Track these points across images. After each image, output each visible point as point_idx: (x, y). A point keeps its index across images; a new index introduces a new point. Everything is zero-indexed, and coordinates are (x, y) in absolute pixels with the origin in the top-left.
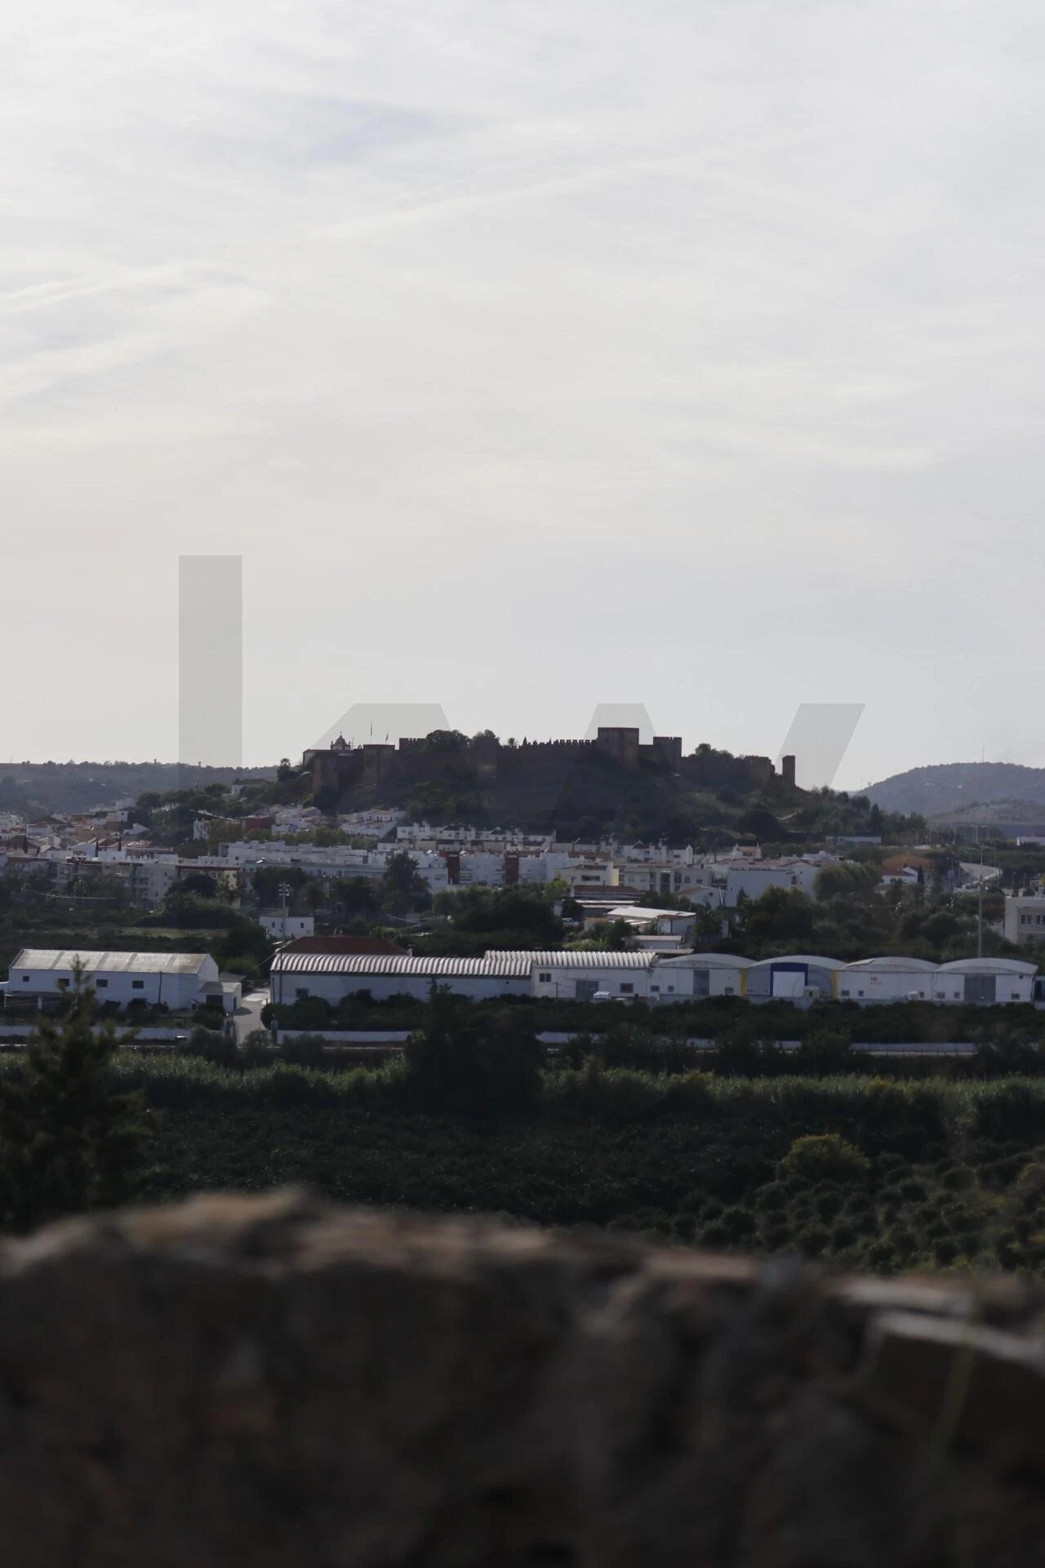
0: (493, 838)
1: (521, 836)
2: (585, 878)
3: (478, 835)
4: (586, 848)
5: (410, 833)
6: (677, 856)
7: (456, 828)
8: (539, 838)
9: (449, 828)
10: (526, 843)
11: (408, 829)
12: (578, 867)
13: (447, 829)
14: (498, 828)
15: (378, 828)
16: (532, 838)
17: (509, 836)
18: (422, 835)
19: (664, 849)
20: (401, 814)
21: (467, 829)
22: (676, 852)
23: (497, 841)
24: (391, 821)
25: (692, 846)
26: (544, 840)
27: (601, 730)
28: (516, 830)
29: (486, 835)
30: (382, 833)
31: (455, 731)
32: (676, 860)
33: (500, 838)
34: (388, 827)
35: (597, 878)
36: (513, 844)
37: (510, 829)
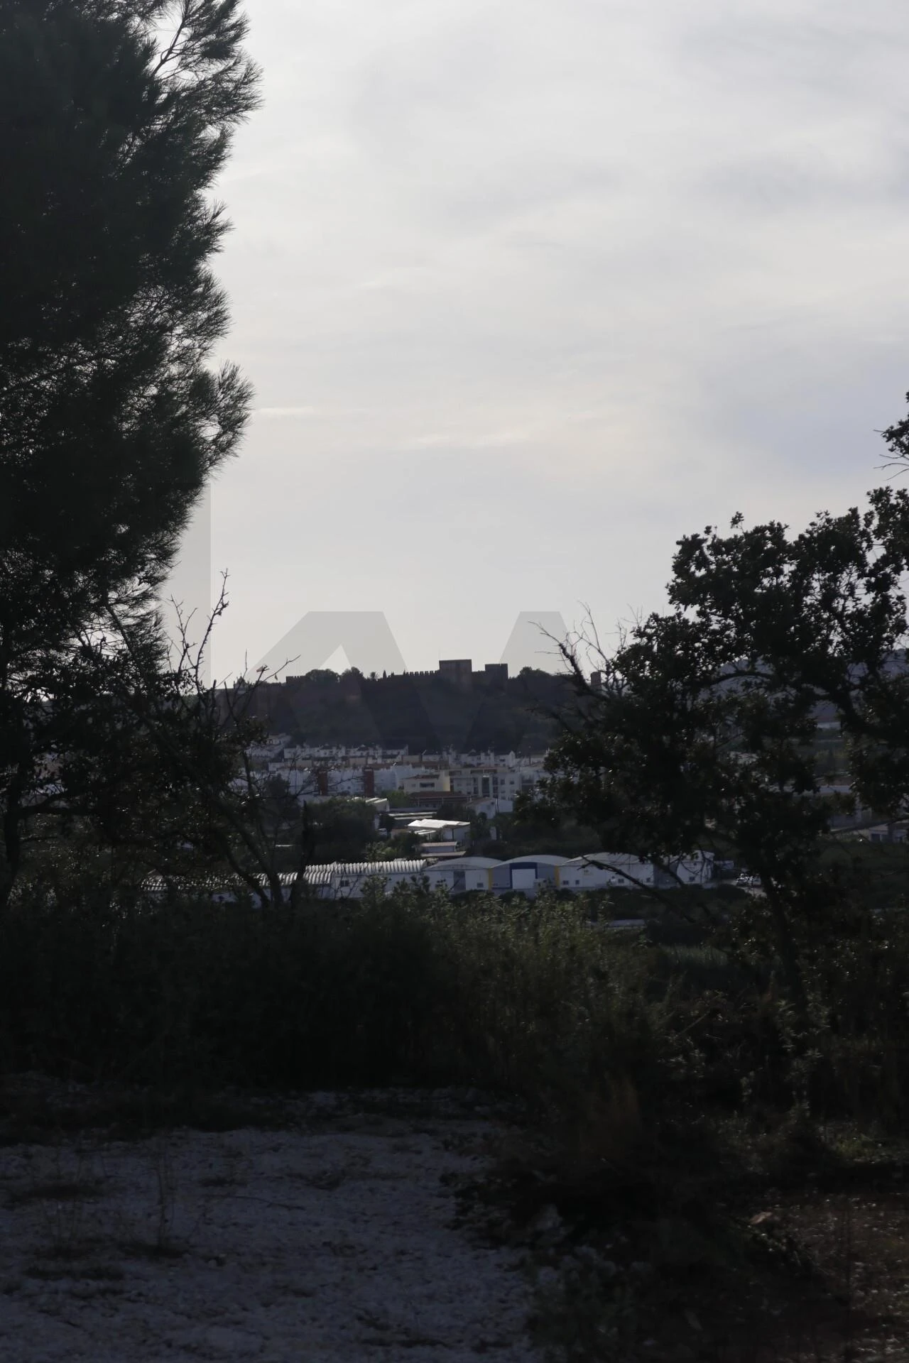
0: (358, 754)
1: (380, 752)
2: (423, 785)
3: (347, 752)
4: (431, 758)
5: (295, 754)
6: (504, 760)
7: (330, 748)
8: (395, 752)
9: (325, 748)
10: (384, 757)
11: (293, 750)
12: (417, 777)
13: (323, 749)
14: (363, 746)
15: (270, 751)
16: (389, 752)
17: (371, 752)
18: (304, 755)
19: (492, 755)
20: (287, 739)
21: (338, 748)
22: (502, 757)
23: (361, 756)
24: (280, 744)
25: (515, 752)
26: (399, 753)
27: (441, 663)
28: (377, 747)
29: (354, 752)
30: (272, 755)
31: (327, 670)
32: (502, 764)
33: (365, 753)
34: (277, 750)
35: (432, 785)
36: (374, 758)
37: (371, 746)
